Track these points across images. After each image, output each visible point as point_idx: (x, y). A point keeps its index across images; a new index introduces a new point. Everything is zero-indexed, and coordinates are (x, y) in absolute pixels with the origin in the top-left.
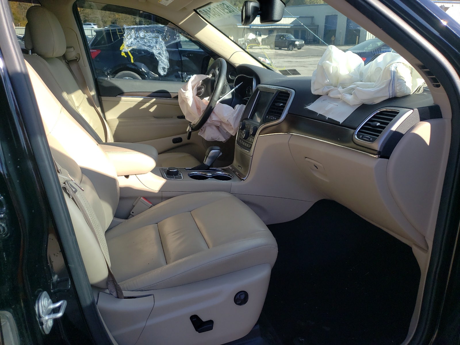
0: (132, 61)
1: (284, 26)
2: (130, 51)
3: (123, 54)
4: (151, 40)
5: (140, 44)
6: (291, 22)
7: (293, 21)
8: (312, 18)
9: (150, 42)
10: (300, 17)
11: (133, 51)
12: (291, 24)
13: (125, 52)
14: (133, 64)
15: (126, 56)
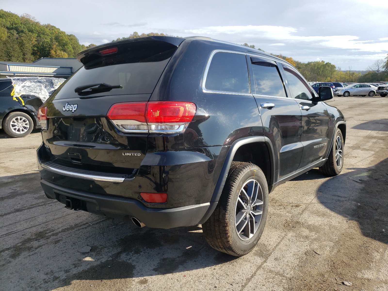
0: (23, 104)
1: (46, 74)
2: (21, 96)
3: (15, 99)
4: (35, 88)
5: (27, 91)
6: (53, 71)
7: (55, 70)
8: (71, 68)
9: (35, 90)
10: (60, 67)
11: (23, 97)
12: (53, 72)
13: (16, 97)
14: (24, 106)
15: (17, 101)
